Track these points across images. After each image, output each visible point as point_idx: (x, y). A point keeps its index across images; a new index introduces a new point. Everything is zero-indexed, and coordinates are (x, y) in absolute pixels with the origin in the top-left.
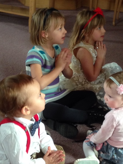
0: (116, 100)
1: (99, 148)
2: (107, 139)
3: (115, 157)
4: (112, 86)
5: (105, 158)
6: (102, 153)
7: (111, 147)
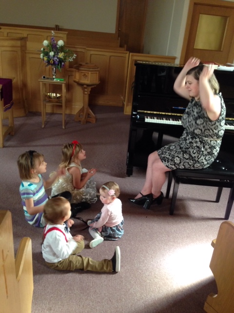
0: (108, 199)
1: (101, 231)
2: (105, 223)
3: (111, 232)
4: (106, 191)
5: (105, 235)
6: (103, 233)
7: (108, 227)
